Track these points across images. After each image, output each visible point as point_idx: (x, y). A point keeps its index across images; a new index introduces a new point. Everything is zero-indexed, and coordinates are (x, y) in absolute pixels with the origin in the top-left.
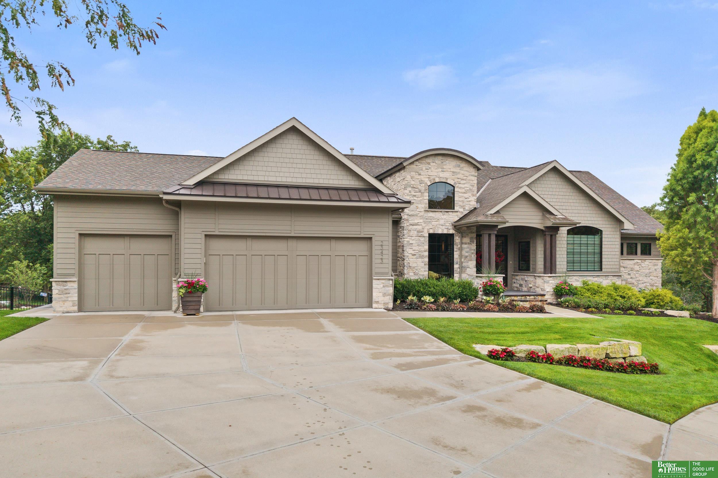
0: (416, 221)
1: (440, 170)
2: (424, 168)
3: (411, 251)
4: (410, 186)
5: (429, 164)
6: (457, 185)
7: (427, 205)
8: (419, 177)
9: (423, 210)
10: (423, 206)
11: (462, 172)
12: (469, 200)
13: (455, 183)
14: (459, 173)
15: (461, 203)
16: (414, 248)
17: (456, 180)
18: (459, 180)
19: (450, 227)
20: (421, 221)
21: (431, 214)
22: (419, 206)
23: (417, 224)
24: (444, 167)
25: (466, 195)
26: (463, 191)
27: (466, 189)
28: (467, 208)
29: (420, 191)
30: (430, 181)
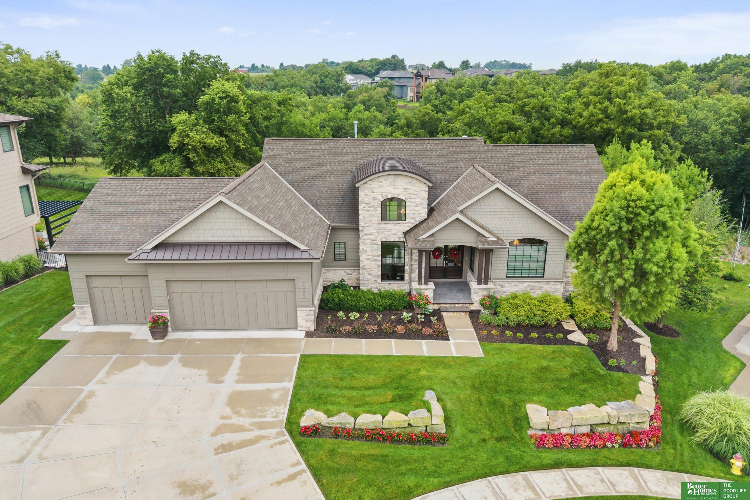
0: (370, 232)
1: (393, 187)
2: (377, 186)
3: (366, 256)
4: (364, 203)
5: (382, 182)
6: (409, 200)
7: (380, 218)
8: (372, 194)
9: (376, 222)
10: (376, 219)
11: (414, 188)
12: (421, 212)
13: (406, 198)
14: (410, 189)
15: (412, 216)
16: (368, 254)
17: (407, 196)
18: (410, 195)
19: (401, 236)
20: (375, 231)
21: (383, 226)
22: (373, 219)
23: (370, 234)
24: (396, 184)
25: (417, 209)
26: (414, 204)
27: (417, 203)
28: (417, 219)
29: (373, 207)
30: (383, 197)
